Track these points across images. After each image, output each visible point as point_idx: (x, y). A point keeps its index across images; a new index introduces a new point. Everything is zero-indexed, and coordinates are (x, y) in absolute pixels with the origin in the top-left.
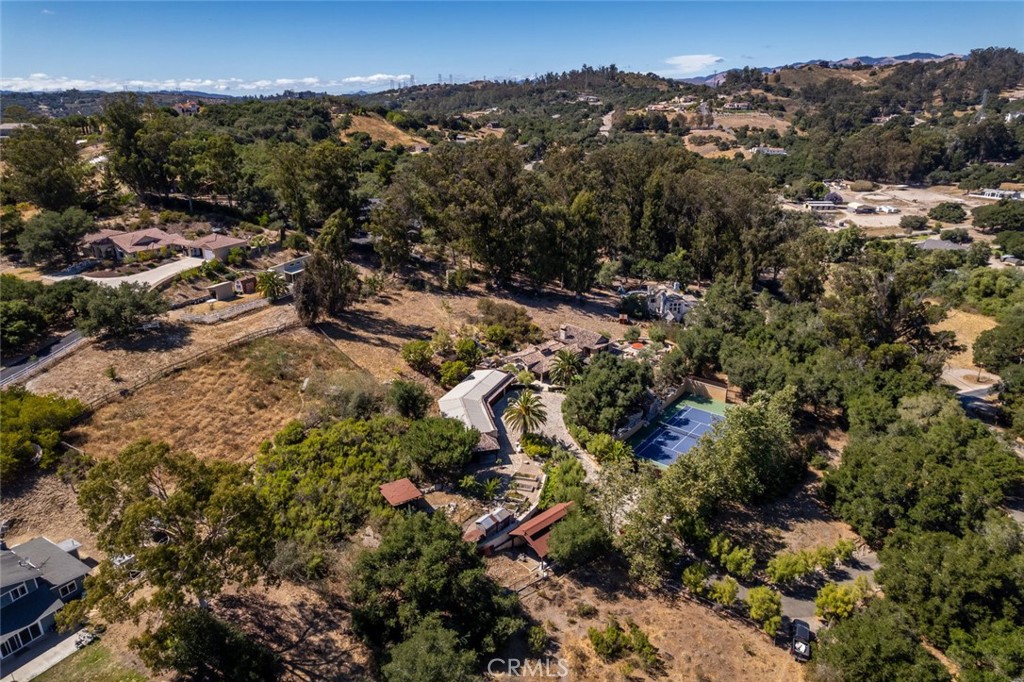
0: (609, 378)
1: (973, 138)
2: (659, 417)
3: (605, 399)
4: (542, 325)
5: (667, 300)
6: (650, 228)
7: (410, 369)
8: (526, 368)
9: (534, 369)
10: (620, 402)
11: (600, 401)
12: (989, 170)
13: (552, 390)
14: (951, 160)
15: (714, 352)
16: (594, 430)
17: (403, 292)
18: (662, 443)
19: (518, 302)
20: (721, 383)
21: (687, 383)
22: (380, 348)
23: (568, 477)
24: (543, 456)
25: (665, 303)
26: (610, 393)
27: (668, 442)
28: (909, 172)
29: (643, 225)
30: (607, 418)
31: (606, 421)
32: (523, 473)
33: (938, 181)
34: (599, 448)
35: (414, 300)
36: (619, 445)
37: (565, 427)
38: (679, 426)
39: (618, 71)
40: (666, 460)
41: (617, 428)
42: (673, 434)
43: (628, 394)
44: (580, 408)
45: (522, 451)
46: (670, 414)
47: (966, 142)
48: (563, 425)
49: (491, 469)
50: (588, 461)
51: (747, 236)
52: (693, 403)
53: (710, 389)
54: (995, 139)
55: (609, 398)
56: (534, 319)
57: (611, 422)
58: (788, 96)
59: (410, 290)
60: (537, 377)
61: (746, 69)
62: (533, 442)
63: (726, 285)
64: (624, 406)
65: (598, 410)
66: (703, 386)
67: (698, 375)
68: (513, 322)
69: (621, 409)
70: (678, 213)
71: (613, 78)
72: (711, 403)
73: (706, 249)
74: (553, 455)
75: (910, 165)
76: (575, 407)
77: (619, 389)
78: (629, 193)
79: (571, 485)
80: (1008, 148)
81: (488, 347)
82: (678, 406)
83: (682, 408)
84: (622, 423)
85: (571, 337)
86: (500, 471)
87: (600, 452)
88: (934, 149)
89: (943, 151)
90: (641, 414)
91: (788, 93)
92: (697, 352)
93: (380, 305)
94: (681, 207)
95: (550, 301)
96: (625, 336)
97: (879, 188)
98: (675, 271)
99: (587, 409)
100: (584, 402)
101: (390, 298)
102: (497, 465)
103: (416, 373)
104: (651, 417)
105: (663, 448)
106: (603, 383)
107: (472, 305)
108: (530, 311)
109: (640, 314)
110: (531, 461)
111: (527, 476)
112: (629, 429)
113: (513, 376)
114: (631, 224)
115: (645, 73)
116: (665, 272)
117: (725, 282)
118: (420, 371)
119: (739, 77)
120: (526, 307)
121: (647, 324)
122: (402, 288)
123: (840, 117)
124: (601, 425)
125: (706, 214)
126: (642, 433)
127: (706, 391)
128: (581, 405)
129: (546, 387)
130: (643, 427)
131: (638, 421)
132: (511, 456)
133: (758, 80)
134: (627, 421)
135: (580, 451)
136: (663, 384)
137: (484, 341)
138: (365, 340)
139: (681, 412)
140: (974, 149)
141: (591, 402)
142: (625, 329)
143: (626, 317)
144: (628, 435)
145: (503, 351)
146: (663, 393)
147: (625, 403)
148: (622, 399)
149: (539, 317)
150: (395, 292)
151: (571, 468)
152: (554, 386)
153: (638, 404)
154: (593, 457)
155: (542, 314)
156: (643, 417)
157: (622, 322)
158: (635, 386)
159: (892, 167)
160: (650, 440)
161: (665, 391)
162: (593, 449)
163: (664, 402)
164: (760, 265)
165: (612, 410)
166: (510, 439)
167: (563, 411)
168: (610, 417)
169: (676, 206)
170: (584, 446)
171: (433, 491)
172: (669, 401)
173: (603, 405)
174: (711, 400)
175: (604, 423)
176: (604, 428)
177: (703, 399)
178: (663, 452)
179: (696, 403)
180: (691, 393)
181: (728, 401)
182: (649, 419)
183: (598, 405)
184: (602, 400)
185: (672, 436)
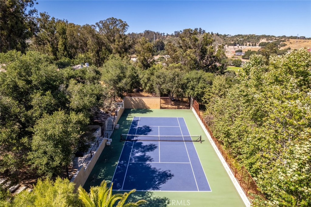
11: (29, 108)
27: (148, 154)
30: (50, 138)
31: (50, 147)
40: (169, 182)
41: (77, 155)
42: (145, 143)
46: (125, 126)
52: (138, 114)
53: (146, 100)
54: (161, 45)
66: (140, 100)
82: (127, 119)
83: (133, 119)
104: (109, 133)
105: (152, 164)
112: (94, 153)
130: (106, 146)
131: (100, 141)
139: (135, 123)
146: (112, 108)
156: (103, 135)
163: (116, 117)
169: (75, 44)
172: (119, 115)
173: (37, 114)
174: (150, 110)
175: (45, 153)
176: (47, 164)
177: (144, 110)
178: (154, 171)
179: (141, 114)
180: (131, 109)
181: (161, 108)
182: (109, 136)
183: (26, 116)
184: (33, 102)
185: (146, 146)
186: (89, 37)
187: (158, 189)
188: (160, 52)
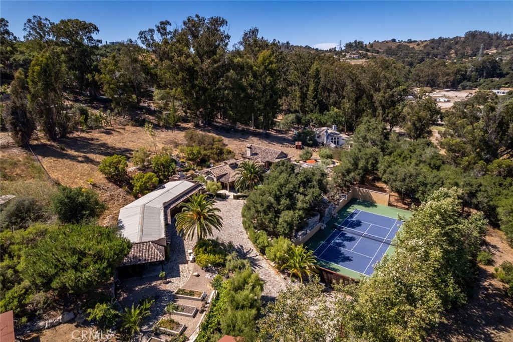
0: (287, 181)
1: (480, 67)
2: (334, 219)
3: (284, 201)
4: (235, 149)
5: (328, 136)
6: (313, 98)
7: (106, 181)
8: (215, 180)
9: (222, 180)
10: (299, 205)
11: (279, 205)
12: (492, 82)
13: (237, 198)
14: (471, 77)
15: (373, 165)
16: (274, 234)
17: (127, 128)
18: (340, 245)
19: (217, 134)
20: (382, 190)
21: (354, 190)
22: (85, 164)
23: (240, 296)
24: (217, 265)
25: (327, 138)
26: (290, 195)
27: (345, 243)
28: (451, 82)
29: (308, 96)
30: (286, 222)
31: (285, 225)
32: (188, 289)
33: (465, 87)
34: (278, 255)
35: (134, 132)
36: (299, 249)
37: (245, 232)
38: (354, 228)
39: (291, 45)
40: (347, 263)
41: (297, 231)
42: (348, 235)
43: (307, 198)
44: (258, 212)
45: (194, 261)
46: (342, 217)
47: (477, 69)
48: (243, 230)
49: (154, 283)
50: (267, 269)
51: (378, 97)
52: (361, 206)
53: (374, 195)
54: (492, 67)
55: (288, 202)
56: (229, 146)
57: (290, 225)
58: (378, 53)
59: (133, 126)
60: (224, 186)
61: (355, 42)
62: (206, 250)
63: (371, 124)
64: (303, 209)
65: (277, 213)
66: (368, 193)
67: (363, 182)
68: (210, 146)
69: (301, 212)
70: (329, 91)
71: (288, 48)
72: (376, 206)
73: (350, 110)
74: (227, 264)
75: (451, 79)
76: (253, 210)
77: (298, 192)
78: (299, 77)
79: (243, 307)
80: (498, 72)
81: (187, 164)
82: (348, 210)
83: (353, 211)
84: (302, 226)
85: (256, 154)
86: (164, 287)
87: (279, 259)
88: (462, 71)
89: (466, 72)
90: (318, 218)
91: (378, 52)
92: (361, 164)
93: (103, 134)
94: (332, 87)
95: (243, 134)
96: (300, 156)
97: (435, 91)
98: (332, 120)
99: (265, 212)
100: (262, 205)
101: (114, 130)
102: (161, 279)
103: (110, 184)
104: (326, 220)
105: (343, 250)
106: (281, 186)
107: (180, 136)
108: (226, 140)
109: (311, 142)
110: (202, 273)
111: (192, 293)
112: (309, 231)
113: (201, 185)
114: (300, 97)
115: (304, 46)
116: (325, 121)
117: (370, 122)
118: (115, 183)
119: (352, 46)
120: (223, 138)
121: (317, 150)
122: (127, 125)
123: (407, 61)
124: (280, 229)
125: (349, 87)
126: (320, 235)
127: (370, 197)
128: (260, 209)
129: (232, 195)
130: (320, 229)
131: (315, 225)
132: (182, 267)
133: (362, 46)
134: (307, 224)
135: (260, 257)
136: (335, 191)
137: (183, 160)
138: (73, 158)
139: (352, 215)
140: (481, 72)
141: (270, 206)
142: (300, 152)
143: (300, 143)
144: (307, 237)
145: (199, 168)
146: (335, 198)
147: (305, 206)
148: (302, 201)
149: (232, 144)
150: (119, 127)
151: (245, 282)
152: (239, 194)
153: (315, 208)
154: (272, 264)
155: (236, 142)
156: (320, 220)
157: (298, 147)
158: (312, 190)
159: (441, 80)
160: (329, 242)
161: (337, 197)
162: (273, 256)
163: (337, 206)
164: (387, 116)
165: (291, 212)
166: (186, 246)
167: (243, 216)
168: (289, 220)
169: (329, 86)
170: (263, 251)
171: (59, 323)
172: (341, 206)
173: (282, 208)
174: (376, 204)
175: (283, 226)
176: (283, 231)
177: (369, 204)
178: (342, 254)
179: (364, 207)
180: (358, 199)
181: (390, 205)
182: (325, 222)
183: (277, 208)
184: (281, 203)
185: (348, 237)
186: (348, 82)
187: (337, 264)
188: (485, 82)
